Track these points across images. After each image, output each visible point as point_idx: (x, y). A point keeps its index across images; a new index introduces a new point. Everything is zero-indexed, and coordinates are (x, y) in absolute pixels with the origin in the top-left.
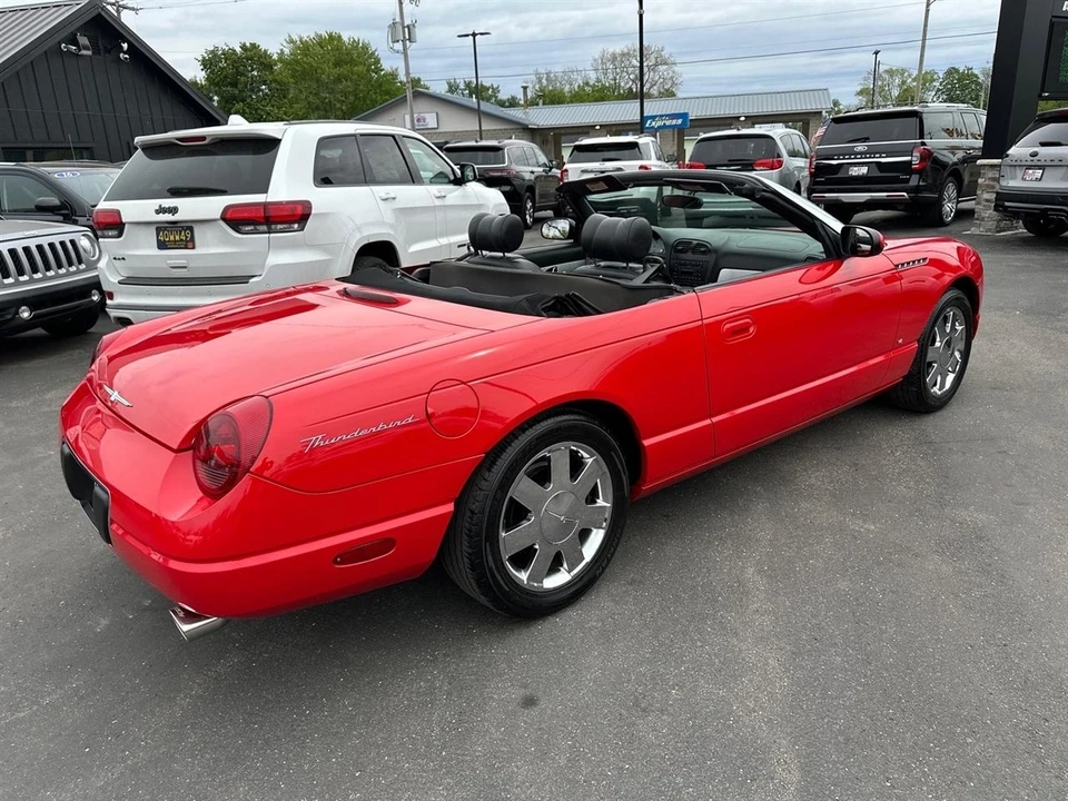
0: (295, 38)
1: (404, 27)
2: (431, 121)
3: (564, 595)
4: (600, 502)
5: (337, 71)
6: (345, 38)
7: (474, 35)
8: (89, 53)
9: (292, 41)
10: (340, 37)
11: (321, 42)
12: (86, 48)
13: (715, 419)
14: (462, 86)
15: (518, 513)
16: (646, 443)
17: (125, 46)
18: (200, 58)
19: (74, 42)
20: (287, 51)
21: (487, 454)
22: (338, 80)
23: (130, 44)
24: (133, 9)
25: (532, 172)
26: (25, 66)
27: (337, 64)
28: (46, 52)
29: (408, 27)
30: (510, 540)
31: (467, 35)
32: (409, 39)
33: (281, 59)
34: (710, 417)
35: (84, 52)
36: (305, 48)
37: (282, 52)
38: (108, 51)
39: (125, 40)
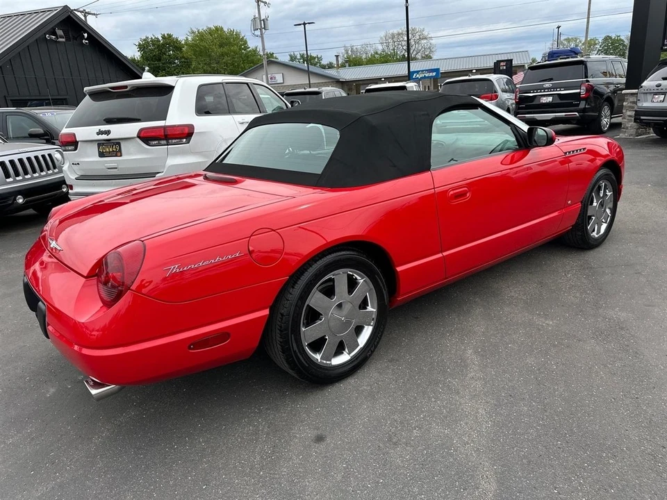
0: (195, 30)
1: (261, 21)
2: (279, 79)
3: (346, 369)
4: (370, 308)
5: (220, 50)
6: (225, 29)
7: (304, 24)
8: (64, 40)
9: (193, 32)
10: (222, 28)
11: (210, 32)
12: (61, 37)
13: (445, 254)
14: (299, 57)
15: (313, 316)
16: (399, 269)
17: (86, 35)
18: (137, 44)
19: (54, 33)
20: (190, 38)
21: (290, 277)
22: (222, 55)
23: (89, 34)
24: (94, 14)
26: (24, 49)
27: (221, 46)
28: (36, 40)
29: (263, 20)
30: (309, 333)
31: (300, 25)
32: (264, 28)
33: (186, 44)
34: (442, 252)
35: (60, 40)
36: (201, 36)
37: (187, 39)
38: (75, 39)
39: (86, 31)
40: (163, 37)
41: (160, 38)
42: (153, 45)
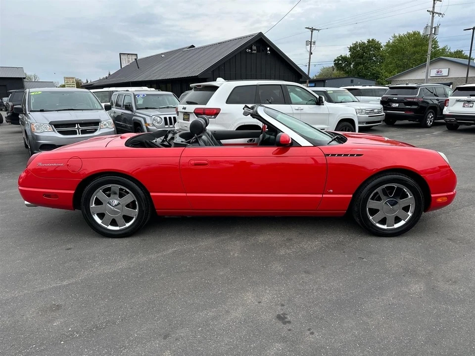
0: (397, 35)
1: (432, 28)
2: (445, 72)
5: (413, 50)
8: (256, 52)
9: (395, 37)
10: (419, 33)
11: (409, 36)
12: (255, 50)
13: (188, 195)
16: (152, 194)
17: (268, 49)
19: (251, 49)
20: (391, 41)
22: (414, 53)
23: (270, 48)
25: (438, 100)
27: (415, 46)
29: (435, 28)
31: (470, 29)
32: (434, 34)
33: (387, 45)
34: (186, 193)
35: (253, 52)
36: (401, 39)
37: (389, 41)
38: (263, 51)
39: (269, 46)
40: (369, 42)
41: (366, 42)
42: (360, 47)
